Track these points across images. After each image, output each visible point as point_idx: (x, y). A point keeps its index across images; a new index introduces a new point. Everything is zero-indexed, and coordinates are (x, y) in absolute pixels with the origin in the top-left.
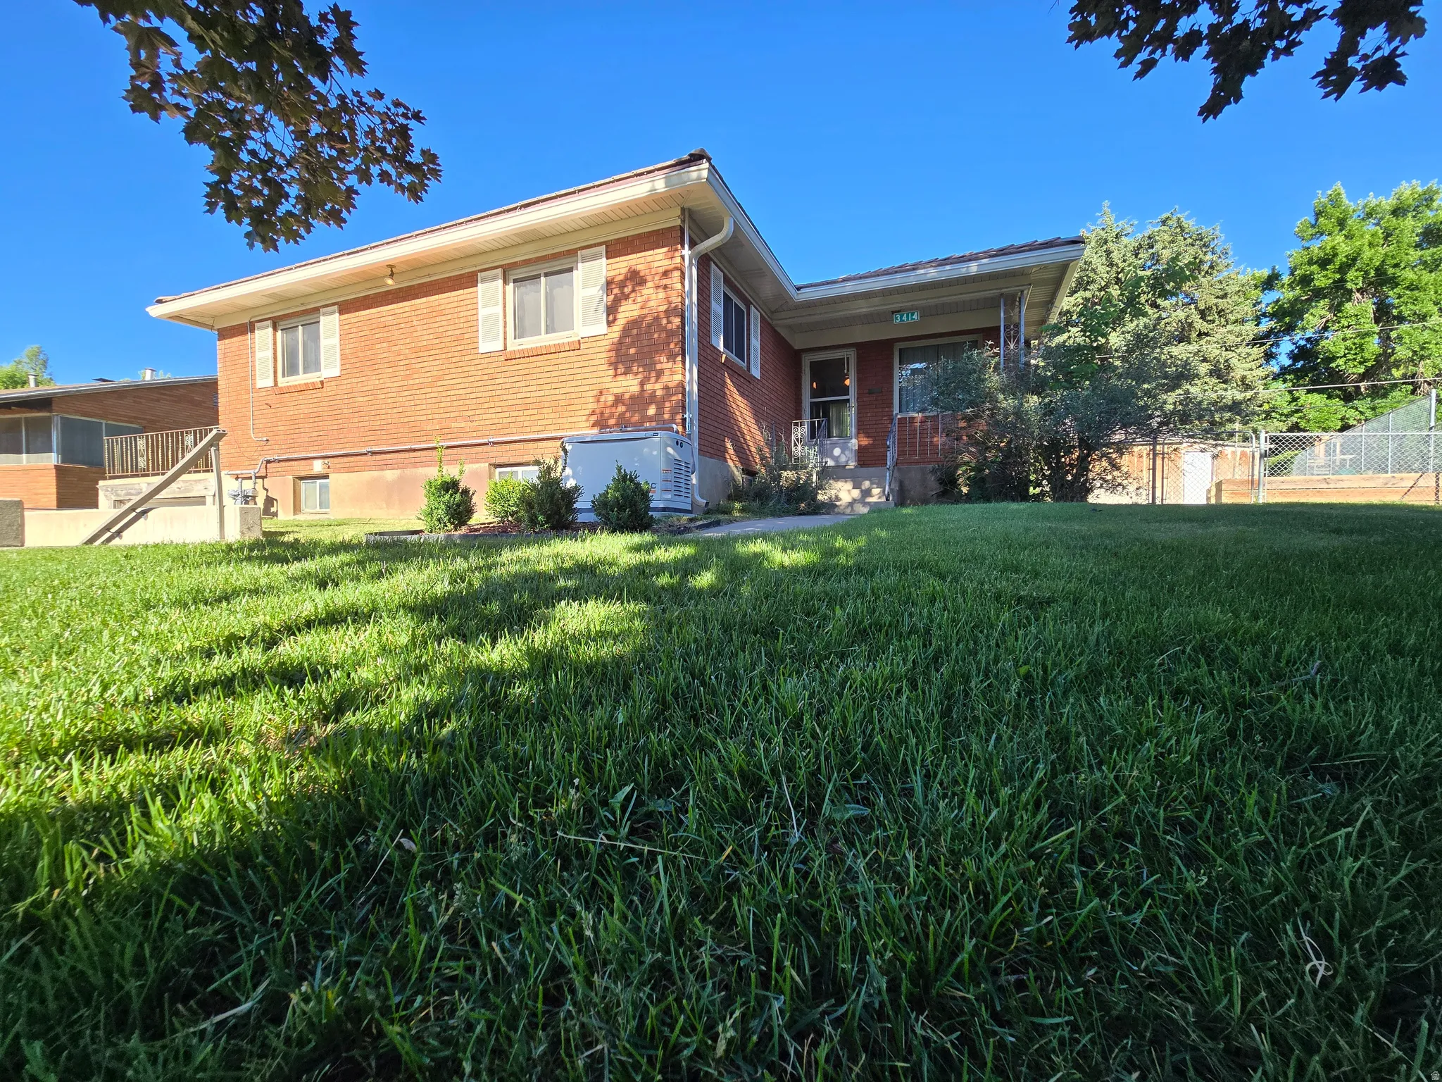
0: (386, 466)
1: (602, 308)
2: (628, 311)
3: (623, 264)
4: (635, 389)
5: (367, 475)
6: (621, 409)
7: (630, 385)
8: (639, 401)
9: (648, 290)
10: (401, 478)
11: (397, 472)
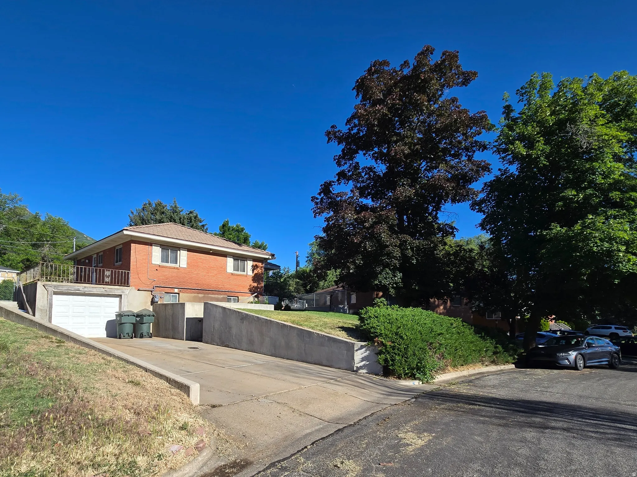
0: (200, 293)
1: (252, 270)
2: (256, 272)
3: (255, 263)
4: (256, 286)
5: (193, 295)
6: (254, 289)
7: (255, 285)
8: (257, 288)
9: (259, 269)
10: (204, 297)
11: (202, 295)
